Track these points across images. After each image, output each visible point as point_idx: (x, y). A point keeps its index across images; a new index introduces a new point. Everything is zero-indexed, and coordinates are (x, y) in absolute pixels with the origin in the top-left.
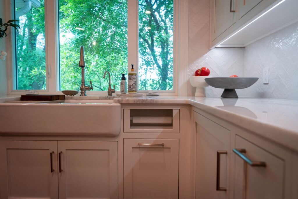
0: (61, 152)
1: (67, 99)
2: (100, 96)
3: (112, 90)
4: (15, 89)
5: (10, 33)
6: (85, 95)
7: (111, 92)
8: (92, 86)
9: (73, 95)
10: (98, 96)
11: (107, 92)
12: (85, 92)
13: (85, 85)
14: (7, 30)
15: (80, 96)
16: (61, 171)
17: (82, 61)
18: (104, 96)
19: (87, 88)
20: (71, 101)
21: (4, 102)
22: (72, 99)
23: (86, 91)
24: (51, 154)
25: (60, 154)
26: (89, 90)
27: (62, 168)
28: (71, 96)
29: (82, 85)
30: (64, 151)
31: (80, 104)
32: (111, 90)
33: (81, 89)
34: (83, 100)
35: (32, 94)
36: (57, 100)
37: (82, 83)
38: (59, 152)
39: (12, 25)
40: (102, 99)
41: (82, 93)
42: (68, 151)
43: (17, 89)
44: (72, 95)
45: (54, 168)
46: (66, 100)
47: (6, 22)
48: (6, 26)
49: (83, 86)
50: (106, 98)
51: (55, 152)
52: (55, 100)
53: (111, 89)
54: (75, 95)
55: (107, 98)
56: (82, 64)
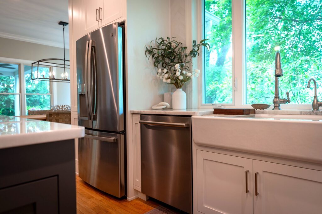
0: (258, 173)
1: (258, 114)
2: (301, 110)
3: (320, 103)
4: (204, 103)
5: (201, 52)
6: (279, 109)
7: (317, 105)
8: (288, 98)
9: (264, 109)
10: (298, 111)
11: (312, 105)
12: (279, 105)
13: (279, 97)
14: (199, 50)
15: (273, 110)
16: (257, 194)
17: (279, 69)
18: (308, 111)
19: (283, 100)
20: (262, 115)
21: (202, 115)
22: (263, 113)
23: (281, 105)
24: (246, 173)
25: (256, 174)
26: (285, 103)
27: (258, 192)
28: (262, 111)
29: (275, 97)
30: (260, 173)
31: (272, 120)
32: (318, 103)
33: (275, 102)
34: (277, 115)
35: (219, 107)
36: (248, 114)
37: (276, 95)
38: (255, 172)
39: (203, 44)
40: (304, 115)
41: (275, 107)
42: (264, 173)
43: (205, 103)
44: (262, 109)
45: (249, 189)
46: (256, 115)
47: (199, 43)
48: (198, 46)
49: (276, 99)
50: (310, 114)
51: (251, 171)
52: (247, 114)
53: (317, 101)
54: (265, 109)
55: (312, 114)
56: (279, 73)
